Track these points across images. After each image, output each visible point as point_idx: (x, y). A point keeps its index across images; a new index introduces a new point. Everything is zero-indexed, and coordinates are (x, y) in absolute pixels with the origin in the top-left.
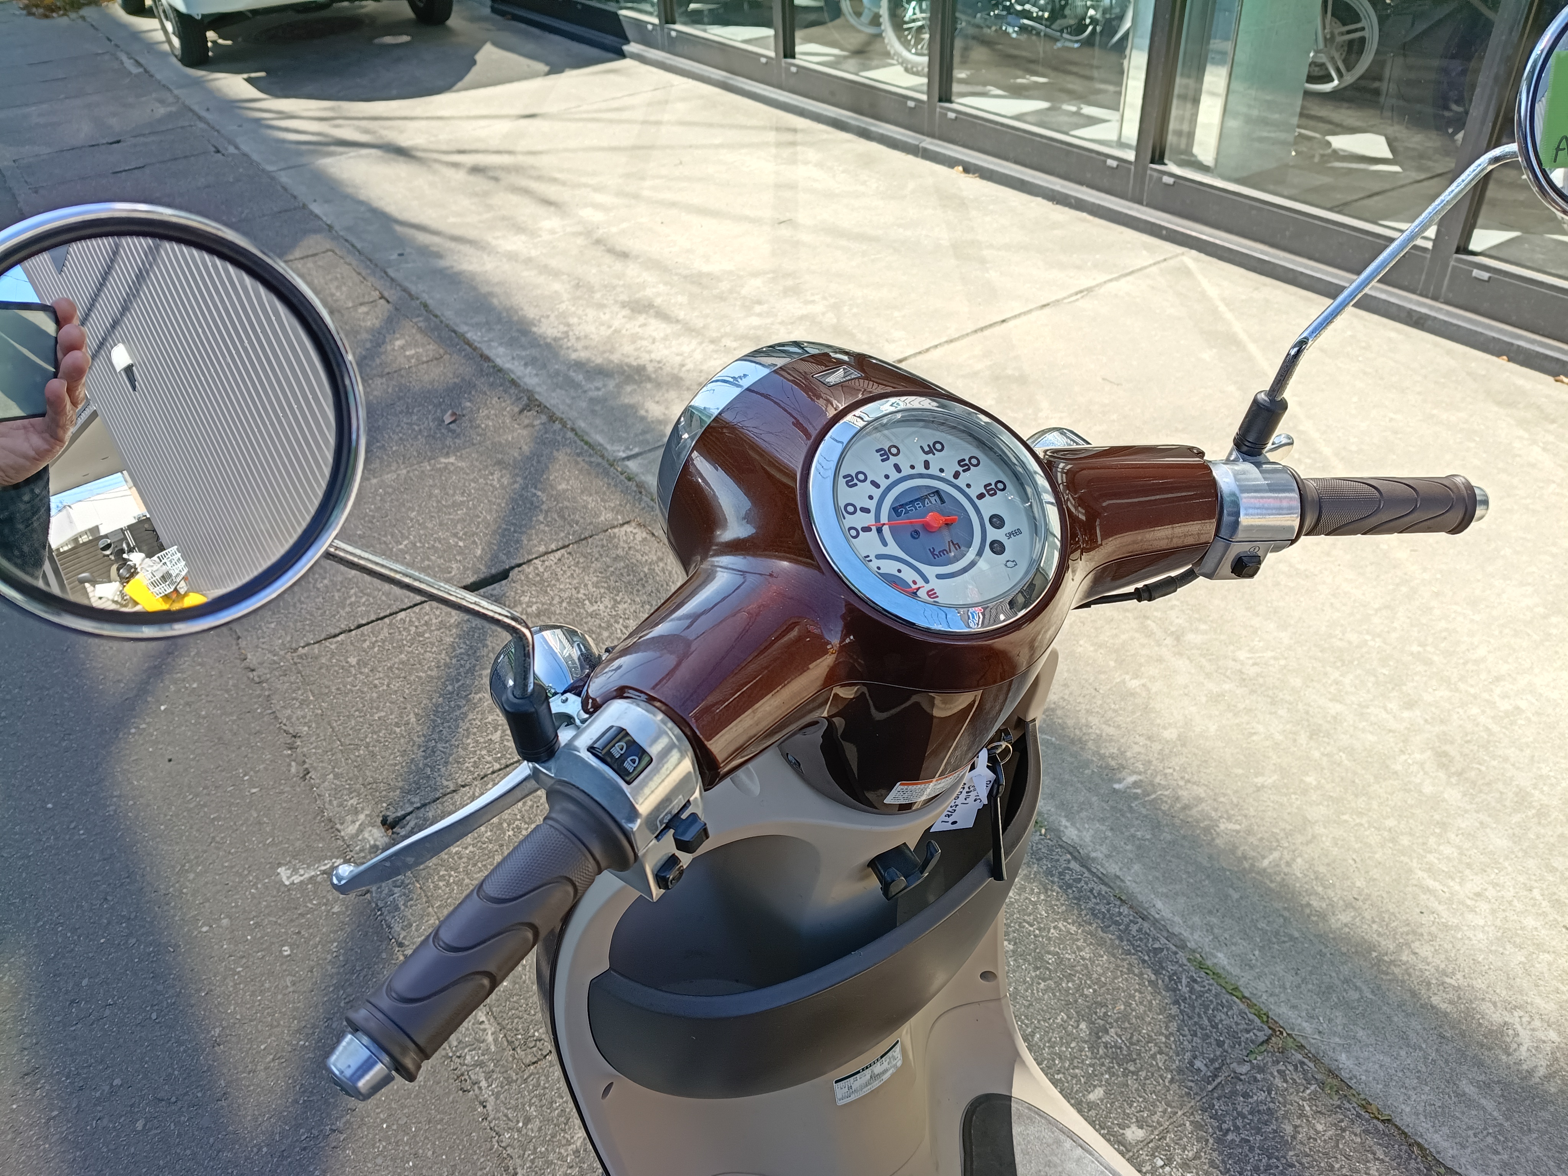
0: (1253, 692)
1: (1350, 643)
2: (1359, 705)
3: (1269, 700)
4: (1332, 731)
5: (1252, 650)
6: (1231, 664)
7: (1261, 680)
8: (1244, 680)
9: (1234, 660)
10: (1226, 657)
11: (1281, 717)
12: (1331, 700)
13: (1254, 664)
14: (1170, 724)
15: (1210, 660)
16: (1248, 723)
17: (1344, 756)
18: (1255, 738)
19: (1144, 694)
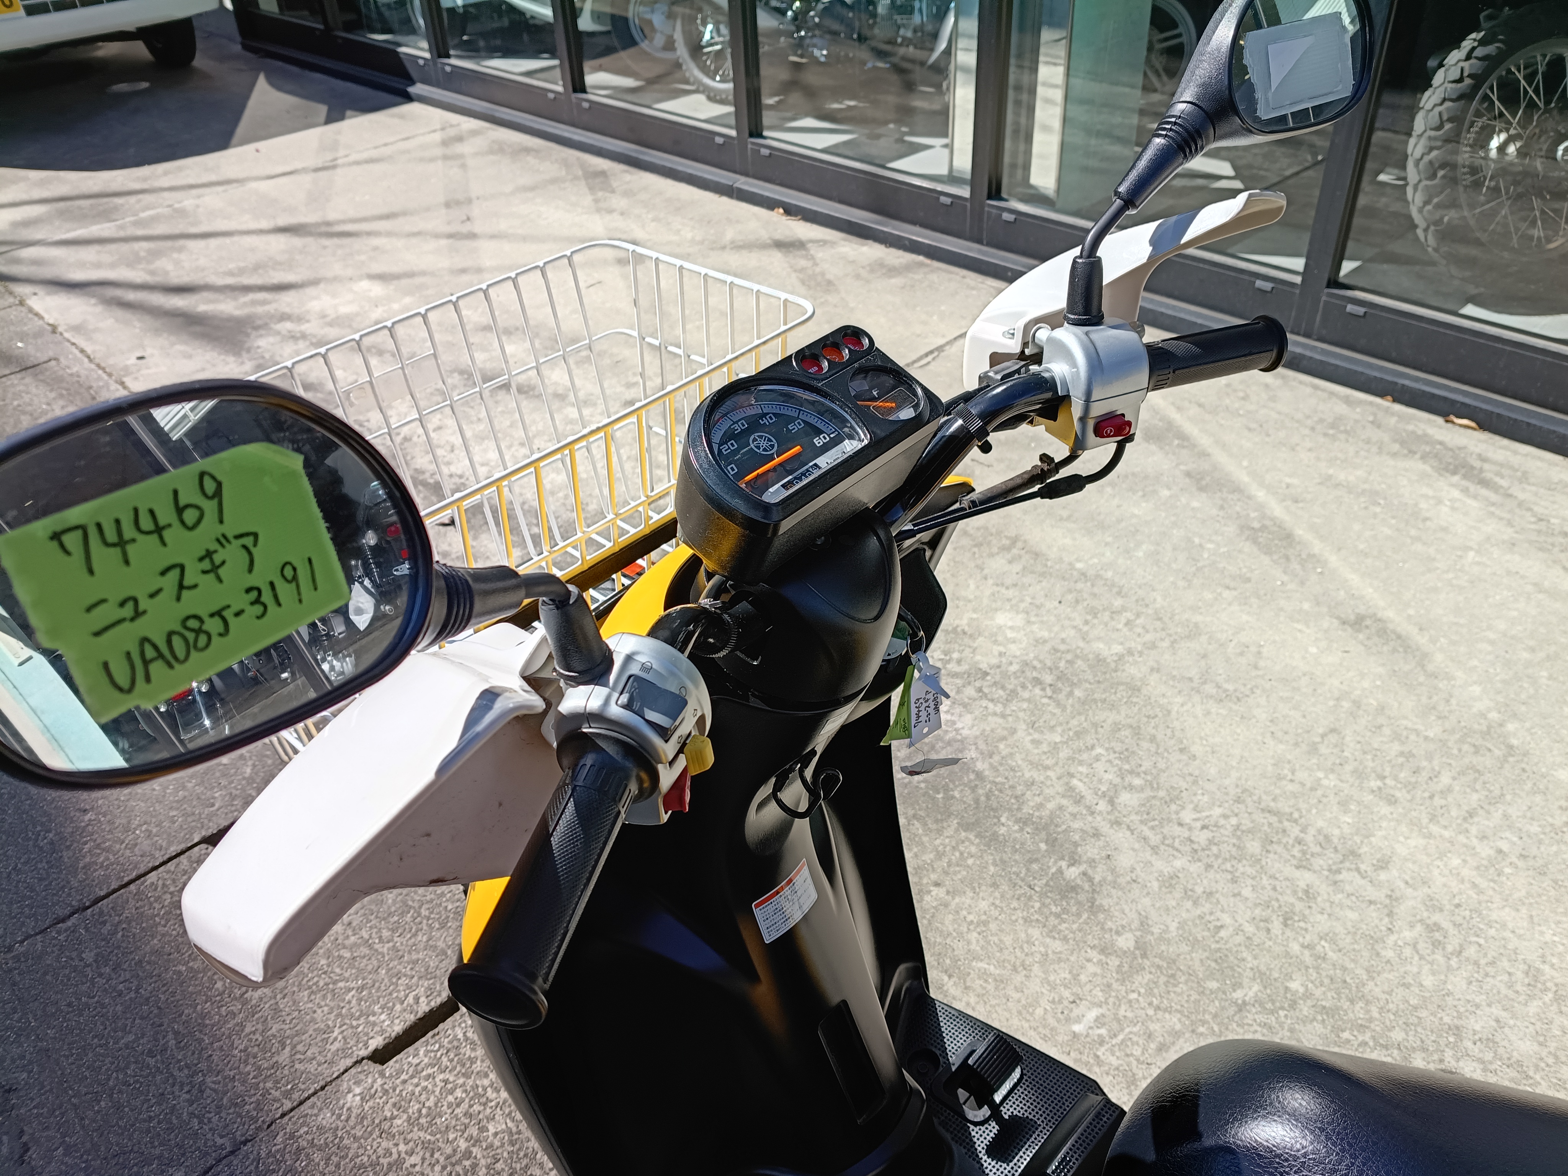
0: (1209, 867)
1: (1303, 784)
2: (1330, 870)
3: (1229, 877)
4: (1307, 912)
5: (1196, 809)
6: (1177, 830)
7: (1215, 849)
8: (1196, 851)
9: (1180, 824)
10: (1169, 820)
11: (1247, 899)
12: (1297, 867)
13: (1204, 827)
14: (1123, 927)
15: (1152, 828)
16: (1211, 913)
17: (1326, 945)
18: (1223, 933)
19: (1087, 886)
